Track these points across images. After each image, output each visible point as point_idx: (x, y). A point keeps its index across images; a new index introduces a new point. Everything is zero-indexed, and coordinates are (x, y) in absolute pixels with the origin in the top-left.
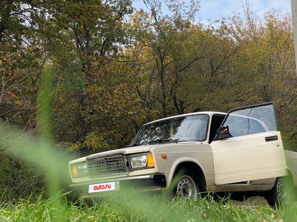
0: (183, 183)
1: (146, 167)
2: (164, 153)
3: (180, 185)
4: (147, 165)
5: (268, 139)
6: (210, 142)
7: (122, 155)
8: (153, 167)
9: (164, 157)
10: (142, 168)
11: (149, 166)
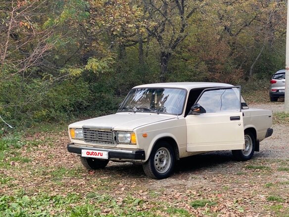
0: (160, 154)
1: (130, 143)
2: (144, 132)
3: (157, 156)
4: (130, 142)
5: (232, 119)
6: (185, 116)
7: (111, 130)
8: (136, 144)
9: (145, 136)
10: (127, 144)
11: (132, 142)
